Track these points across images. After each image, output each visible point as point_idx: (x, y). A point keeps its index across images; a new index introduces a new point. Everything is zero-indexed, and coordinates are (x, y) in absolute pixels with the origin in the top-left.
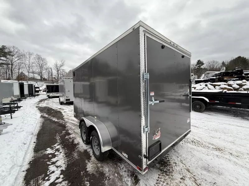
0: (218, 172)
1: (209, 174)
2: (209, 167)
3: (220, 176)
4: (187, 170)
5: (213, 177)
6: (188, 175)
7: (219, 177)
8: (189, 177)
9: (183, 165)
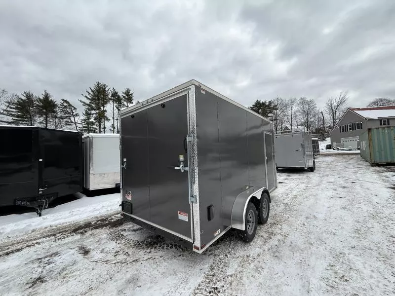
0: (124, 292)
1: (124, 280)
2: (136, 286)
3: (116, 290)
4: (137, 260)
5: (118, 282)
6: (130, 259)
7: (116, 288)
8: (128, 259)
9: (145, 259)
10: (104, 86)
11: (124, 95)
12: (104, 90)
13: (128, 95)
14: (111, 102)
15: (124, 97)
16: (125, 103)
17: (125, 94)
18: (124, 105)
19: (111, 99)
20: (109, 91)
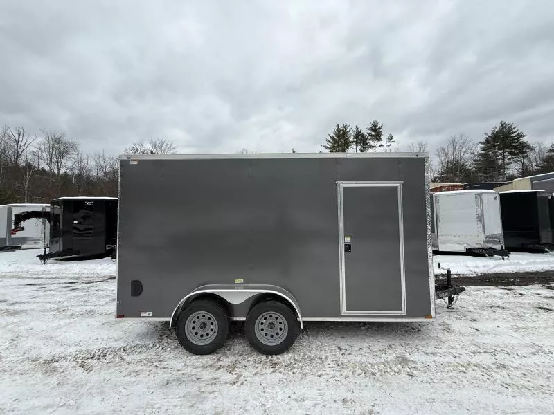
10: (345, 127)
11: (370, 132)
12: (345, 133)
13: (375, 130)
14: (353, 145)
15: (370, 134)
16: (372, 143)
17: (371, 129)
18: (370, 146)
19: (352, 142)
20: (351, 132)
